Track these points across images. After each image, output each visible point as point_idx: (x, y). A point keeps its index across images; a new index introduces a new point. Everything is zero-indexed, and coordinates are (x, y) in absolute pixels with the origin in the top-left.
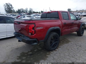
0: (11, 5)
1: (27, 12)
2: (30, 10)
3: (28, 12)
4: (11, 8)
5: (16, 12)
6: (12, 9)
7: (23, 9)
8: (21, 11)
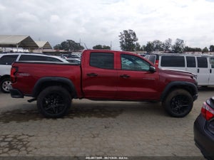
0: (134, 34)
1: (167, 47)
2: (177, 44)
3: (170, 49)
4: (133, 40)
5: (142, 50)
6: (135, 43)
7: (158, 42)
8: (155, 46)
